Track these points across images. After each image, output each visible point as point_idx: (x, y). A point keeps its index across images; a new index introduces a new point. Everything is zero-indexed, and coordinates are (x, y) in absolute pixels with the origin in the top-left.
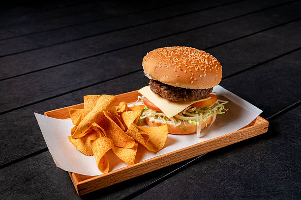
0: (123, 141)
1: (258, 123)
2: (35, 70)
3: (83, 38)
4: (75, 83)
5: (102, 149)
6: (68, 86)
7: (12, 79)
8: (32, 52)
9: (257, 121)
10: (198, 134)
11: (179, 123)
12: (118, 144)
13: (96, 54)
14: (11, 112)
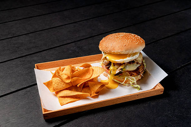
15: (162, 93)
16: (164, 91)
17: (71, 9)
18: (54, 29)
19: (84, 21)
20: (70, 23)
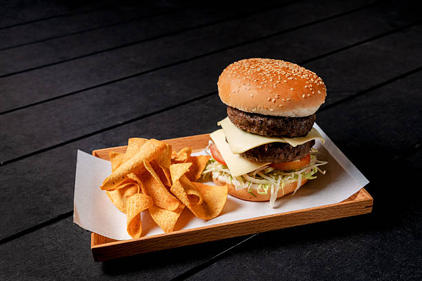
0: (167, 201)
1: (360, 198)
2: (54, 96)
3: (121, 47)
4: (106, 118)
5: (135, 208)
6: (98, 123)
7: (24, 110)
8: (51, 67)
9: (359, 196)
10: (272, 203)
11: (246, 185)
12: (161, 204)
13: (138, 72)
14: (22, 161)
15: (370, 210)
16: (373, 206)
17: (107, 50)
18: (57, 100)
19: (133, 78)
20: (100, 83)
